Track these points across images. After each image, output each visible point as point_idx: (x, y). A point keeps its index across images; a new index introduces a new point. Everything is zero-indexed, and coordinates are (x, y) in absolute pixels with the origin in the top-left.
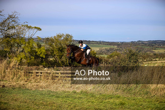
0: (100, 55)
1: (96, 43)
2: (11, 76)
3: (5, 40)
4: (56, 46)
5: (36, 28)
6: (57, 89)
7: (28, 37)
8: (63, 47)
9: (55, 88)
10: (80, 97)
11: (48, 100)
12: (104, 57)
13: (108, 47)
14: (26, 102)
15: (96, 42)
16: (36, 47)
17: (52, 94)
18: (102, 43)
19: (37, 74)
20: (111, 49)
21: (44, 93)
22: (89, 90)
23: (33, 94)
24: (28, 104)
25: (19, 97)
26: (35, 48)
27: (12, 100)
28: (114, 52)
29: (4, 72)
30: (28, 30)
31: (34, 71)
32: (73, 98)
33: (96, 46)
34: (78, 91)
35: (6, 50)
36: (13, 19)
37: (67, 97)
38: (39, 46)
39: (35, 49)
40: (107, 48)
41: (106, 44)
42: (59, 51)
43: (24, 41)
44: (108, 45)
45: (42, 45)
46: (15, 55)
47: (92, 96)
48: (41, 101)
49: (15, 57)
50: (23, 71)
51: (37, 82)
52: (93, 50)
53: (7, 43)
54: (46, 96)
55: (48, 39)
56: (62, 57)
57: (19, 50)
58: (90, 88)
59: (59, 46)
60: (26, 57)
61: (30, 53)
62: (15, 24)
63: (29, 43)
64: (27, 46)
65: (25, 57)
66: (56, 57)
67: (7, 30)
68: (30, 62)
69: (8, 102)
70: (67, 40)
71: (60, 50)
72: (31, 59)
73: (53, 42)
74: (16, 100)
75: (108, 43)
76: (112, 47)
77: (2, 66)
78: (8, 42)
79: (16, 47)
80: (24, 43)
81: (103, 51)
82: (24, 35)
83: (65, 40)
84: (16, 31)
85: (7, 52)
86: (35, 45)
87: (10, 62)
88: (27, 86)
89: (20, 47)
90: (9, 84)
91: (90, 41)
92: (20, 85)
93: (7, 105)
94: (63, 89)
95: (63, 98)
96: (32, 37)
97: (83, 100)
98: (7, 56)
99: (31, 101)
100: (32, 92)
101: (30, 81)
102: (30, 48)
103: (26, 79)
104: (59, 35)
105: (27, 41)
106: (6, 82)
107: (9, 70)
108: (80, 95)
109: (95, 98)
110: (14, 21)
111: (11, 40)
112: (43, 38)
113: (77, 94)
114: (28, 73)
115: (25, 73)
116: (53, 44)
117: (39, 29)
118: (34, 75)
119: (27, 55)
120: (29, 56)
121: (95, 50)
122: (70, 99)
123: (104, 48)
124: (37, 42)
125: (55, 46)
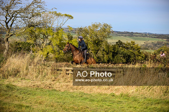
0: (145, 50)
1: (140, 35)
2: (35, 74)
3: (28, 30)
4: (91, 38)
5: (66, 15)
6: (91, 90)
7: (56, 27)
8: (99, 39)
9: (89, 89)
10: (120, 101)
11: (80, 104)
12: (151, 53)
13: (155, 41)
14: (52, 106)
15: (140, 33)
16: (66, 39)
17: (85, 96)
18: (148, 36)
19: (67, 72)
20: (159, 43)
21: (75, 95)
22: (131, 93)
23: (61, 96)
24: (55, 108)
25: (44, 99)
26: (64, 40)
27: (36, 102)
28: (162, 46)
29: (27, 69)
30: (57, 18)
31: (63, 68)
32: (110, 102)
33: (140, 39)
34: (117, 94)
35: (28, 41)
36: (38, 4)
37: (104, 100)
38: (71, 38)
39: (64, 42)
40: (153, 41)
41: (152, 36)
42: (94, 44)
43: (52, 32)
44: (155, 37)
45: (73, 36)
46: (40, 48)
47: (135, 100)
48: (72, 105)
49: (40, 51)
50: (50, 68)
51: (66, 81)
52: (137, 44)
53: (30, 33)
54: (78, 98)
55: (81, 30)
56: (99, 52)
57: (45, 42)
58: (132, 90)
59: (95, 38)
60: (54, 51)
61: (58, 46)
62: (41, 10)
63: (57, 34)
64: (56, 38)
65: (52, 51)
66: (91, 51)
67: (30, 18)
68: (58, 58)
69: (30, 105)
70: (104, 31)
71: (96, 44)
72: (59, 54)
73: (88, 33)
74: (40, 103)
75: (155, 35)
76: (160, 40)
77: (24, 62)
78: (32, 32)
79: (42, 39)
80: (52, 33)
81: (149, 45)
82: (52, 24)
83: (102, 31)
84: (41, 19)
85: (31, 44)
86: (65, 37)
87: (34, 57)
88: (54, 87)
89: (47, 38)
90: (32, 84)
91: (133, 33)
92: (46, 85)
93: (29, 109)
94: (99, 91)
95: (98, 101)
96: (62, 27)
97: (123, 105)
98: (31, 50)
99: (59, 105)
100: (60, 93)
101: (59, 80)
102: (58, 40)
103: (53, 78)
104: (95, 25)
105: (55, 32)
106: (29, 81)
107: (32, 66)
108: (119, 98)
109: (138, 103)
110: (39, 7)
111: (36, 30)
112: (75, 28)
113: (116, 97)
114: (56, 71)
115: (52, 70)
116: (88, 35)
117: (71, 17)
118: (63, 73)
119: (55, 49)
120: (57, 50)
121: (139, 44)
122: (108, 103)
123: (150, 41)
124: (68, 33)
125: (89, 39)
